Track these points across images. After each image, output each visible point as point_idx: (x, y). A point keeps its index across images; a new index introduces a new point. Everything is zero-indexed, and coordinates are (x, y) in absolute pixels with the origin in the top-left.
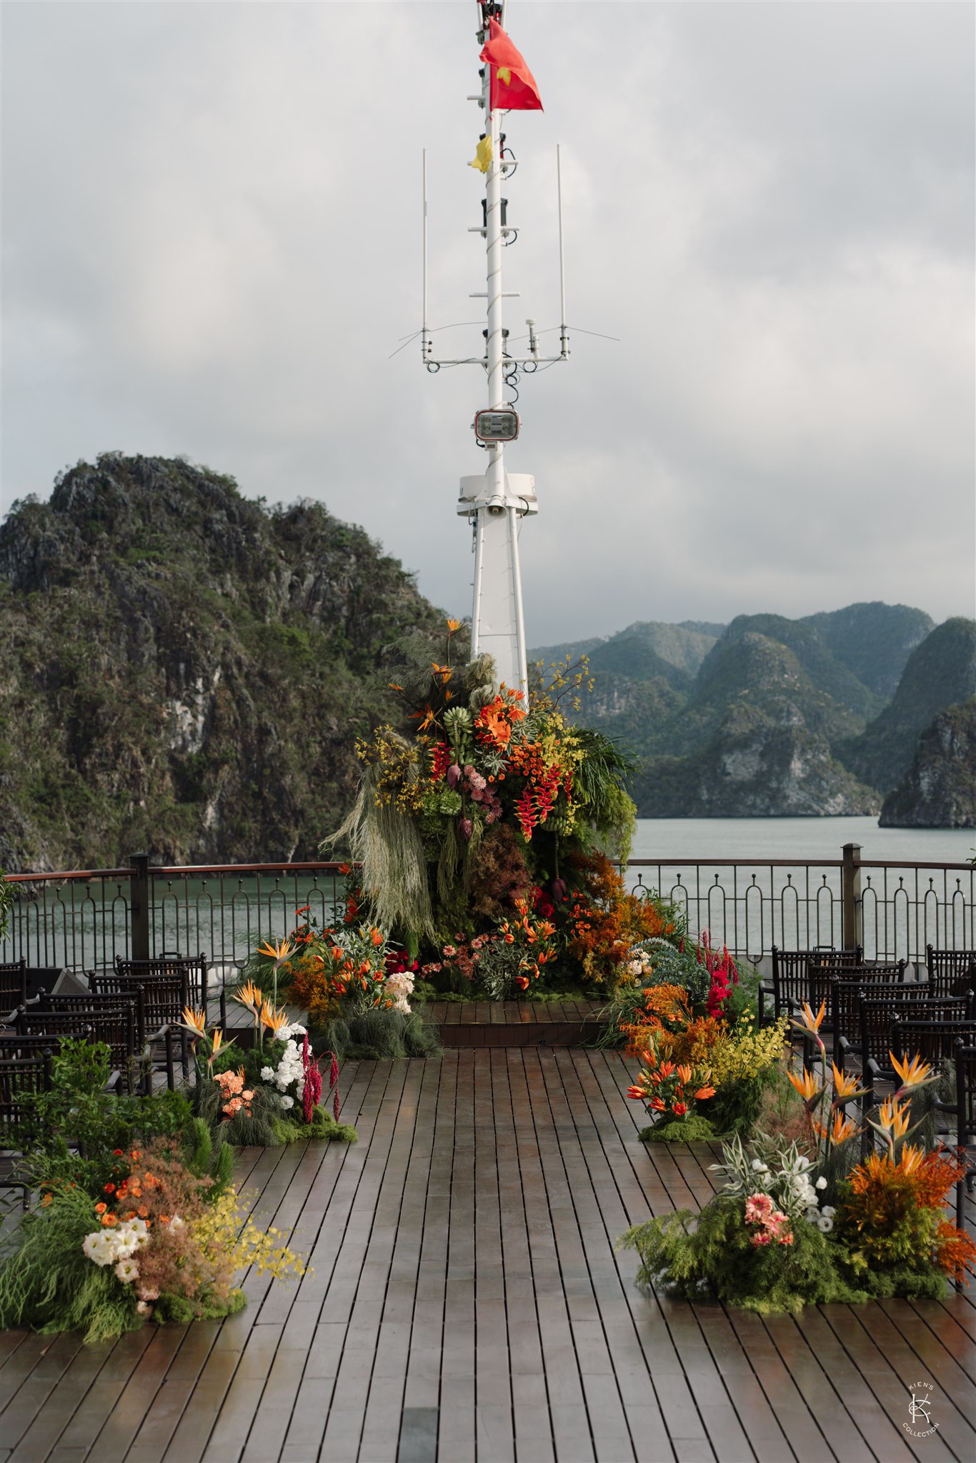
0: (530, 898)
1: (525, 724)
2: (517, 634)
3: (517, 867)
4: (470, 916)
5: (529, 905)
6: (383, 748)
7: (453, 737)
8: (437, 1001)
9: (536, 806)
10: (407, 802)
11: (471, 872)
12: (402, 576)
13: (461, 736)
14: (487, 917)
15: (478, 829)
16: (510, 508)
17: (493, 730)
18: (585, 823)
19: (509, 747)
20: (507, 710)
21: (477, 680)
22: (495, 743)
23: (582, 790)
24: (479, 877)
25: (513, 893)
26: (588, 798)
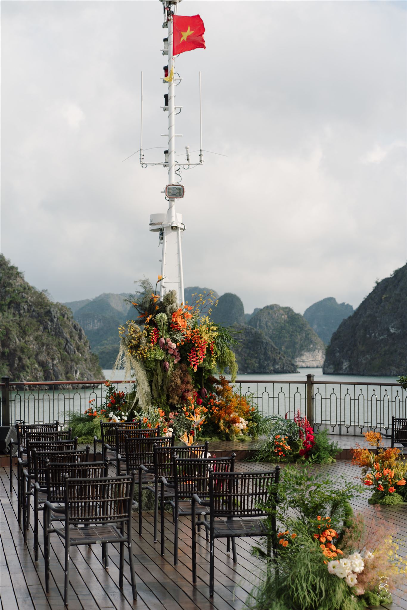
0: (194, 396)
1: (190, 320)
2: (180, 282)
3: (188, 383)
4: (167, 404)
5: (194, 399)
6: (131, 330)
7: (160, 326)
9: (198, 356)
10: (142, 354)
11: (168, 385)
12: (18, 273)
13: (164, 326)
15: (172, 365)
16: (178, 227)
17: (179, 323)
21: (169, 301)
22: (180, 329)
23: (217, 350)
24: (172, 387)
25: (187, 394)
26: (219, 353)
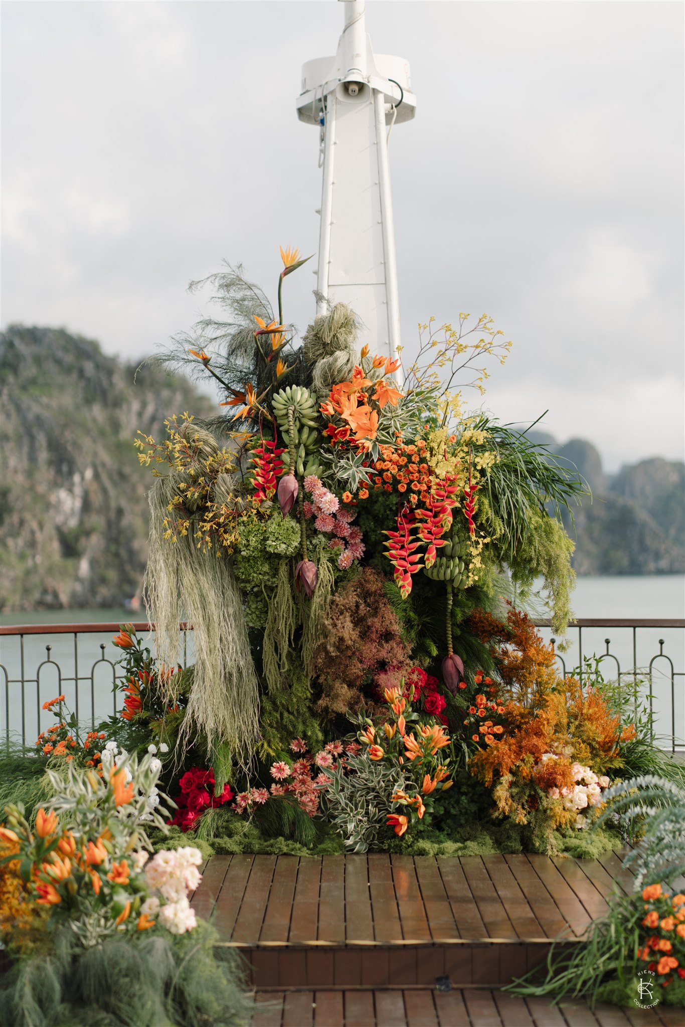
0: (408, 686)
1: (400, 412)
2: (386, 283)
3: (387, 636)
4: (314, 714)
5: (407, 697)
6: (178, 447)
7: (287, 432)
8: (259, 853)
9: (419, 540)
10: (213, 533)
11: (315, 646)
13: (300, 431)
14: (340, 717)
15: (326, 575)
16: (375, 92)
17: (349, 419)
18: (494, 569)
19: (374, 446)
20: (372, 391)
21: (325, 345)
22: (354, 441)
23: (491, 514)
24: (327, 652)
25: (382, 678)
26: (500, 528)
